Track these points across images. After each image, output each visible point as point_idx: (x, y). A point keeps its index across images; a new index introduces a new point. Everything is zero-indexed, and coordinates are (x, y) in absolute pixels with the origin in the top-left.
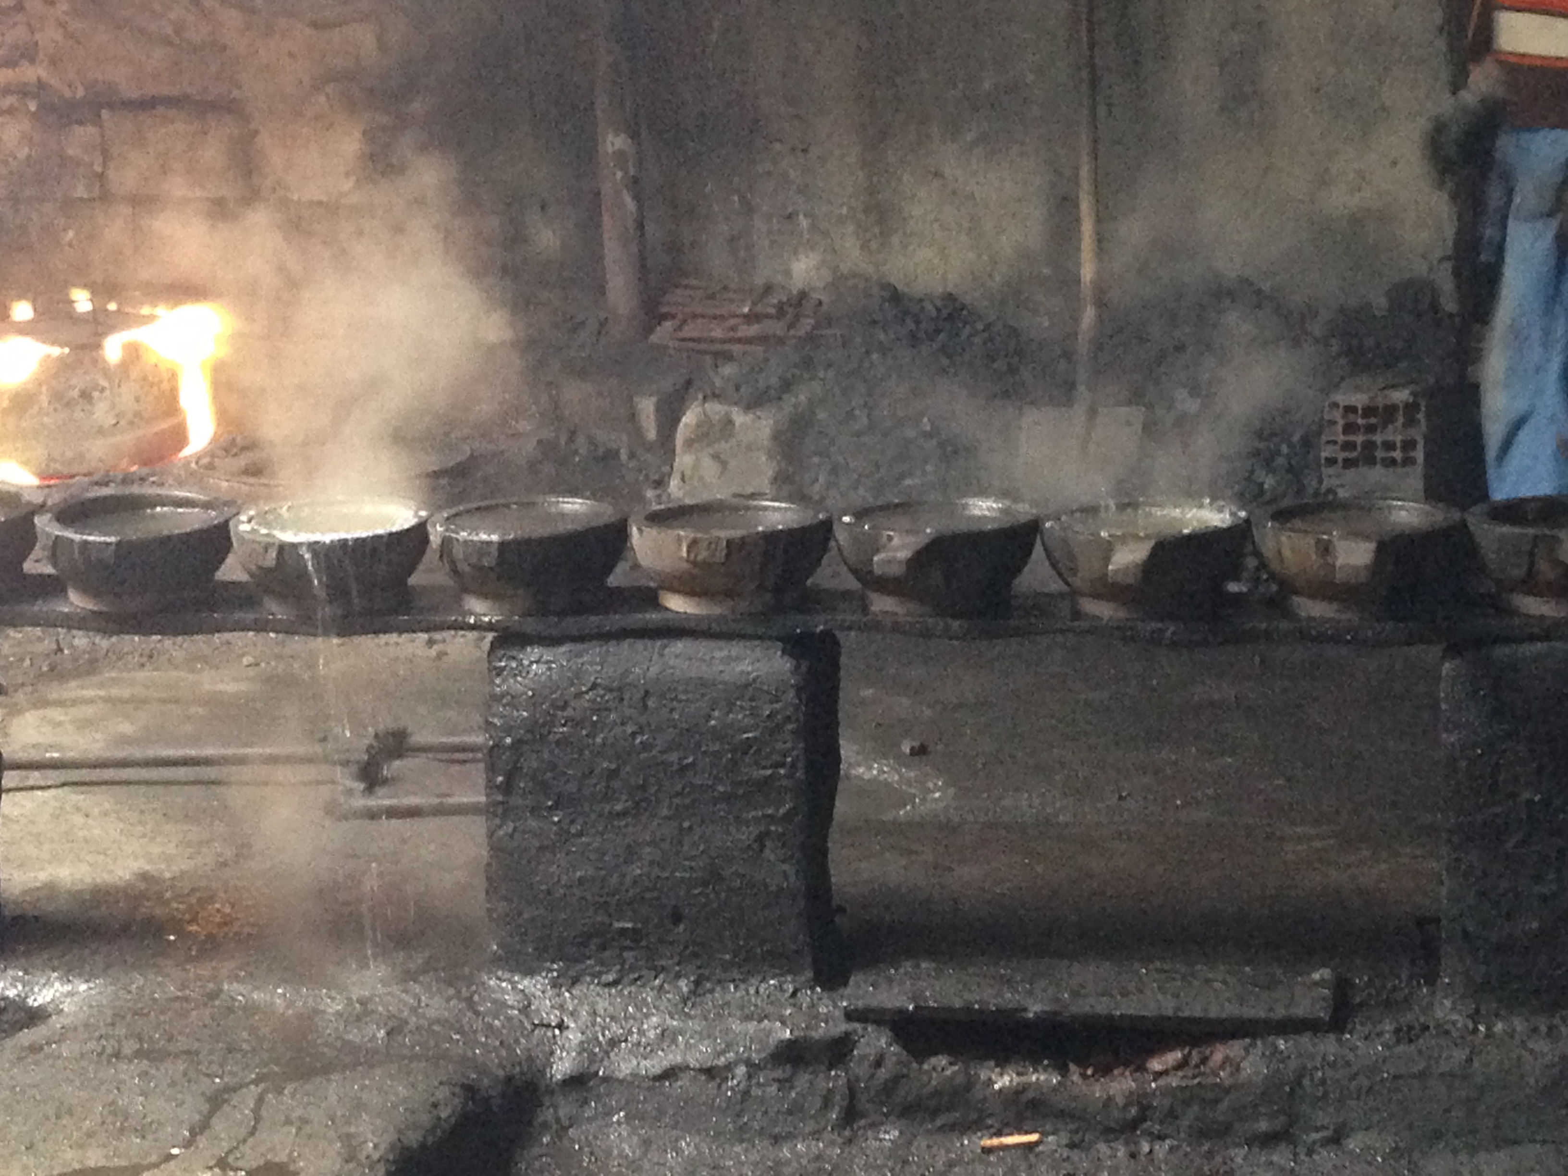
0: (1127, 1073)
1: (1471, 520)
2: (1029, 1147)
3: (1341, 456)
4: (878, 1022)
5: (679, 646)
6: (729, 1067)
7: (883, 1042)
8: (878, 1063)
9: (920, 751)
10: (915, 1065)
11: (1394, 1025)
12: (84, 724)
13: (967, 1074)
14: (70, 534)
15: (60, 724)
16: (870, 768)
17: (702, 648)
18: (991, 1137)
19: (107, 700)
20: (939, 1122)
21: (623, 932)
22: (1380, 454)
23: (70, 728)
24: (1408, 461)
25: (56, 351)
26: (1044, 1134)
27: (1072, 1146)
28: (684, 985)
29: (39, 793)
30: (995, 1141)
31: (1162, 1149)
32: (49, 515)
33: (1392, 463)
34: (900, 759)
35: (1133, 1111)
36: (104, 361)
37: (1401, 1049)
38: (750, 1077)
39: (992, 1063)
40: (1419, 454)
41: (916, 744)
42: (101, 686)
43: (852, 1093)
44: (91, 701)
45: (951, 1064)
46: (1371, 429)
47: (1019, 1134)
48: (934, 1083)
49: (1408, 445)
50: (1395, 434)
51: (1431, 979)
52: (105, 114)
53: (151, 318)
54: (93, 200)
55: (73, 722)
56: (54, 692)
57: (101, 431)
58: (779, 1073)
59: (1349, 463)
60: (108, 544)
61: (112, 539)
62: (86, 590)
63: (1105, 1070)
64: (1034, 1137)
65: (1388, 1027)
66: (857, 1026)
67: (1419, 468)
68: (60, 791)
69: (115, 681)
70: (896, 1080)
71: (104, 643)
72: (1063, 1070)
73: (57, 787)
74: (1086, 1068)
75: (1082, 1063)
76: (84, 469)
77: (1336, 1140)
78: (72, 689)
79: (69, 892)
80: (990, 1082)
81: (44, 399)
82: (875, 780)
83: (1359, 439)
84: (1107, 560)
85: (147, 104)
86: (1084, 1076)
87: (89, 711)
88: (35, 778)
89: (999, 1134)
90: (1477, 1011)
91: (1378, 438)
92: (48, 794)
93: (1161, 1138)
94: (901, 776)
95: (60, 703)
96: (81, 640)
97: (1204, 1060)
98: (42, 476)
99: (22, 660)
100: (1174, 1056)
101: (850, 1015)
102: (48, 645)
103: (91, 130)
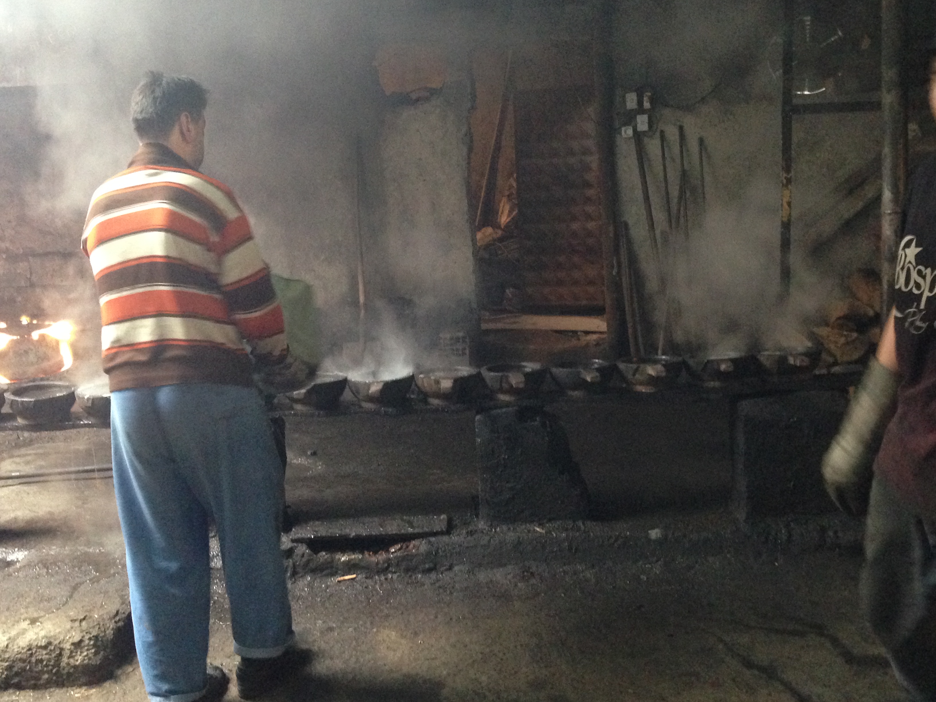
0: (383, 552)
1: (482, 372)
2: (352, 579)
4: (302, 543)
7: (304, 548)
8: (303, 556)
9: (314, 454)
10: (315, 556)
11: (467, 531)
12: (28, 463)
13: (332, 558)
14: (17, 399)
15: (19, 463)
16: (298, 460)
18: (341, 577)
19: (35, 454)
20: (324, 573)
22: (455, 352)
23: (22, 464)
24: (464, 354)
25: (15, 337)
26: (357, 575)
27: (366, 578)
29: (11, 487)
30: (342, 578)
31: (395, 576)
32: (9, 393)
33: (458, 355)
34: (308, 457)
35: (386, 565)
36: (32, 340)
37: (469, 538)
39: (340, 553)
40: (467, 352)
41: (312, 451)
42: (33, 449)
43: (295, 566)
44: (30, 455)
45: (326, 554)
46: (452, 345)
47: (350, 575)
48: (321, 561)
49: (464, 349)
50: (459, 346)
51: (477, 516)
52: (30, 258)
53: (49, 325)
54: (26, 287)
55: (23, 462)
56: (17, 452)
57: (32, 364)
60: (30, 401)
61: (33, 400)
62: (24, 418)
63: (376, 553)
64: (354, 576)
65: (464, 532)
66: (295, 544)
67: (467, 356)
68: (19, 486)
69: (39, 448)
70: (308, 561)
71: (34, 435)
72: (362, 552)
73: (17, 485)
74: (370, 552)
75: (369, 551)
76: (26, 376)
77: (450, 568)
78: (23, 451)
79: (22, 520)
80: (339, 559)
81: (11, 354)
82: (300, 464)
83: (449, 348)
84: (369, 389)
85: (46, 254)
86: (369, 555)
87: (29, 458)
88: (10, 482)
89: (343, 576)
90: (491, 525)
91: (454, 347)
92: (14, 487)
93: (395, 572)
94: (308, 462)
95: (19, 456)
96: (26, 434)
97: (407, 547)
98: (11, 380)
99: (5, 442)
100: (398, 546)
101: (293, 541)
102: (15, 436)
103: (26, 264)
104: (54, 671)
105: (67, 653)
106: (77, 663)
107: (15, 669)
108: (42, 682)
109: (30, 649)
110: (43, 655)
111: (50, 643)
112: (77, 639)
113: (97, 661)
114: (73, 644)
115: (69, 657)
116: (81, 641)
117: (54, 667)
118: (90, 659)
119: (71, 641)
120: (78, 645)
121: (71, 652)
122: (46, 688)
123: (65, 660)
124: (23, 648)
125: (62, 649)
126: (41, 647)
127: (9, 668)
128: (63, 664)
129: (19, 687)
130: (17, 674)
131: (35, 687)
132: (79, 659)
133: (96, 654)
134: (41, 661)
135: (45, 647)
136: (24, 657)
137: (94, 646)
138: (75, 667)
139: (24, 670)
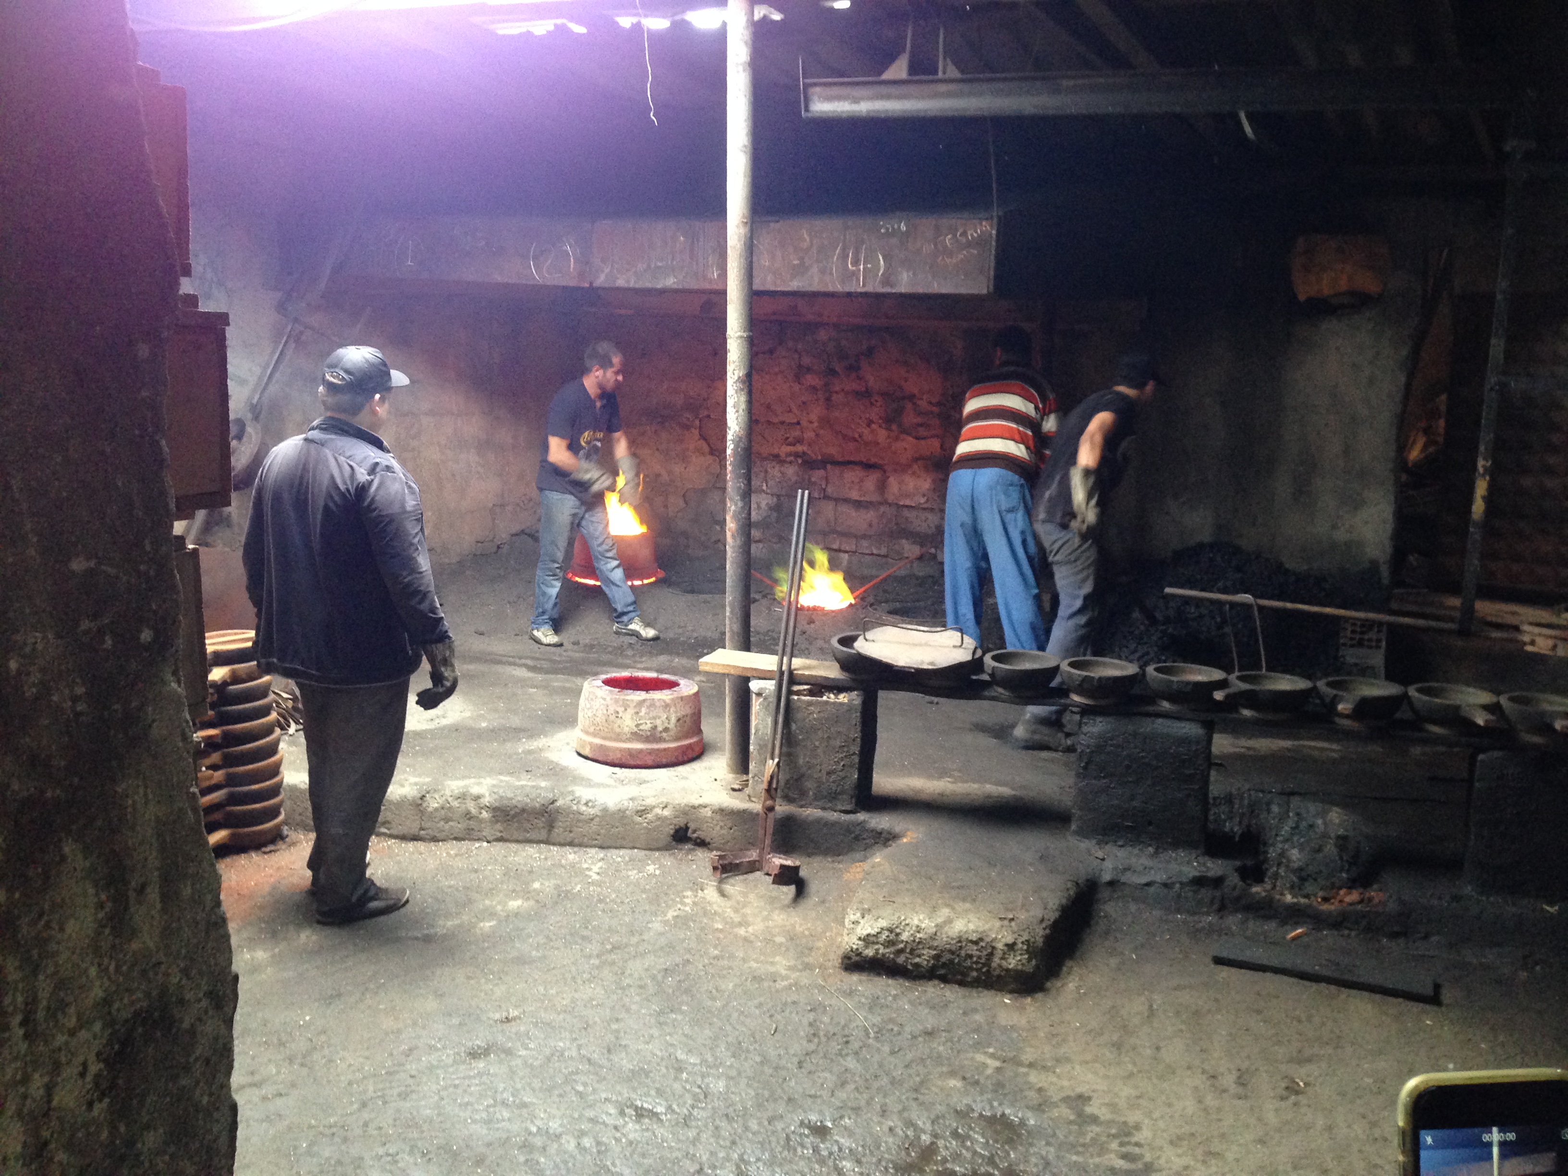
3: (1349, 642)
5: (1160, 720)
6: (1174, 883)
8: (1234, 888)
10: (1248, 889)
13: (1271, 896)
17: (1168, 722)
21: (1128, 827)
22: (1366, 643)
24: (1378, 647)
27: (1313, 929)
28: (1151, 850)
31: (1353, 934)
33: (1370, 647)
35: (1341, 918)
38: (1181, 889)
40: (1384, 644)
43: (1223, 899)
46: (1362, 633)
49: (1379, 641)
50: (1372, 635)
52: (829, 466)
54: (820, 498)
58: (1194, 888)
59: (1352, 646)
63: (1327, 900)
67: (1383, 651)
70: (1241, 895)
72: (1309, 898)
74: (1318, 899)
83: (1358, 636)
85: (846, 463)
86: (1317, 902)
90: (1481, 892)
91: (1366, 637)
93: (1353, 930)
97: (1370, 901)
103: (822, 472)
104: (984, 970)
105: (998, 954)
106: (1011, 967)
107: (943, 960)
108: (969, 979)
109: (960, 941)
110: (973, 950)
111: (981, 939)
112: (1010, 940)
113: (1029, 968)
114: (1007, 945)
115: (1002, 958)
116: (1014, 944)
117: (984, 965)
118: (1023, 964)
119: (1004, 940)
120: (1011, 947)
121: (1004, 954)
122: (972, 987)
123: (996, 961)
124: (952, 939)
125: (994, 948)
126: (972, 942)
127: (937, 957)
128: (994, 965)
129: (944, 979)
130: (944, 965)
131: (962, 984)
132: (1012, 962)
133: (1029, 960)
134: (970, 956)
135: (976, 943)
136: (954, 948)
137: (1027, 951)
138: (1008, 970)
139: (951, 961)
